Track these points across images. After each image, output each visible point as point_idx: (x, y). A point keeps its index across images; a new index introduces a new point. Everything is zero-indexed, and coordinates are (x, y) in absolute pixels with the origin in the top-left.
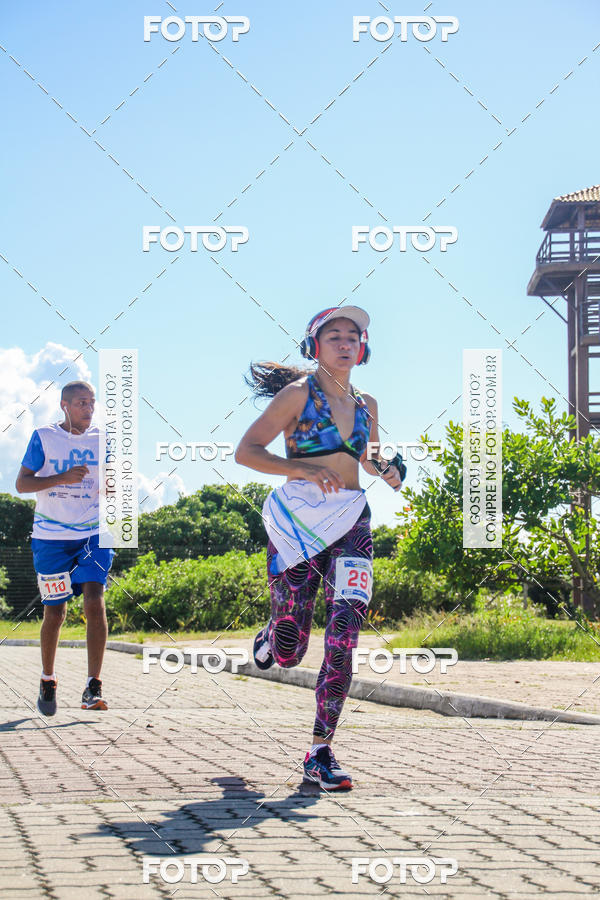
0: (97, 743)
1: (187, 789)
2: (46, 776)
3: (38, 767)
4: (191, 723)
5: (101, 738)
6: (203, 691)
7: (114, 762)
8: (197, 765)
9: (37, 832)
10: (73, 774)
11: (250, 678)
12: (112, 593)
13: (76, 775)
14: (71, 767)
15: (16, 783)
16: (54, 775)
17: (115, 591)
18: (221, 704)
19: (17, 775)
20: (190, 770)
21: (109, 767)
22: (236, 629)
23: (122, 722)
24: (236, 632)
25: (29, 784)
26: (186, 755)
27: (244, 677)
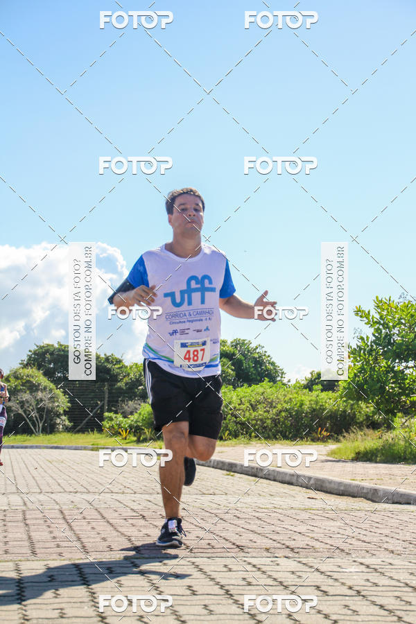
0: (133, 518)
1: (196, 551)
2: (98, 540)
3: (93, 534)
4: (197, 505)
5: (135, 514)
6: (204, 483)
7: (145, 531)
8: (202, 534)
9: (94, 578)
10: (117, 539)
11: (236, 474)
12: (140, 414)
13: (120, 539)
14: (115, 534)
15: (78, 545)
16: (104, 539)
17: (142, 413)
18: (217, 492)
19: (79, 539)
20: (197, 537)
21: (141, 534)
22: (225, 440)
23: (149, 503)
24: (226, 442)
25: (88, 545)
26: (194, 527)
27: (232, 474)
